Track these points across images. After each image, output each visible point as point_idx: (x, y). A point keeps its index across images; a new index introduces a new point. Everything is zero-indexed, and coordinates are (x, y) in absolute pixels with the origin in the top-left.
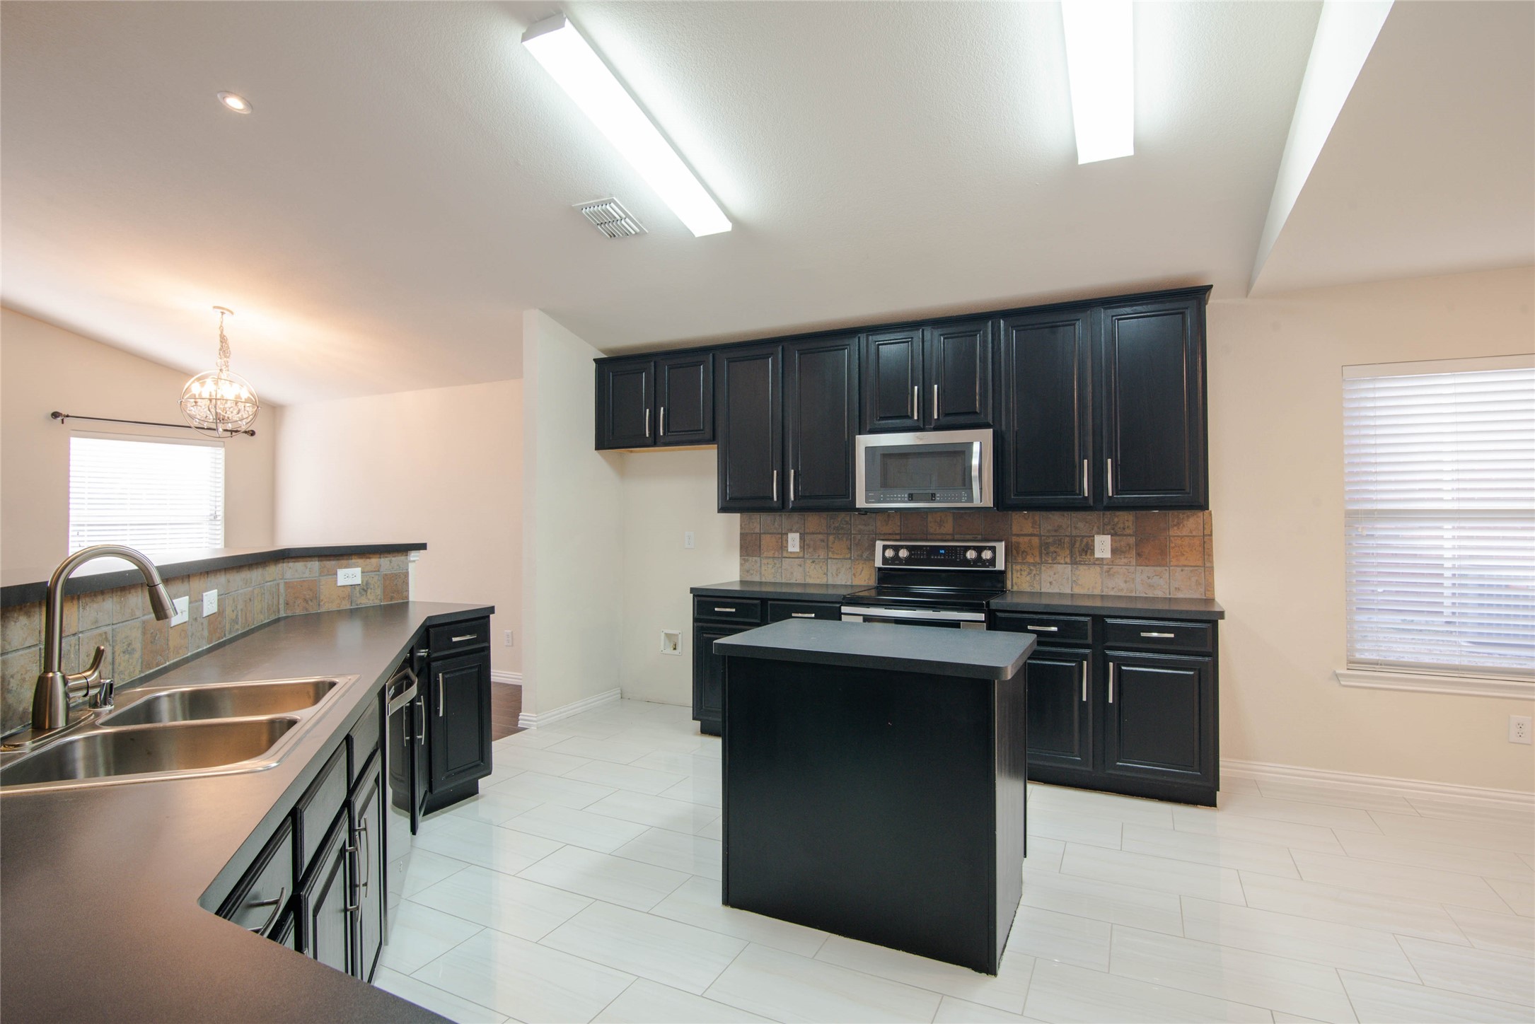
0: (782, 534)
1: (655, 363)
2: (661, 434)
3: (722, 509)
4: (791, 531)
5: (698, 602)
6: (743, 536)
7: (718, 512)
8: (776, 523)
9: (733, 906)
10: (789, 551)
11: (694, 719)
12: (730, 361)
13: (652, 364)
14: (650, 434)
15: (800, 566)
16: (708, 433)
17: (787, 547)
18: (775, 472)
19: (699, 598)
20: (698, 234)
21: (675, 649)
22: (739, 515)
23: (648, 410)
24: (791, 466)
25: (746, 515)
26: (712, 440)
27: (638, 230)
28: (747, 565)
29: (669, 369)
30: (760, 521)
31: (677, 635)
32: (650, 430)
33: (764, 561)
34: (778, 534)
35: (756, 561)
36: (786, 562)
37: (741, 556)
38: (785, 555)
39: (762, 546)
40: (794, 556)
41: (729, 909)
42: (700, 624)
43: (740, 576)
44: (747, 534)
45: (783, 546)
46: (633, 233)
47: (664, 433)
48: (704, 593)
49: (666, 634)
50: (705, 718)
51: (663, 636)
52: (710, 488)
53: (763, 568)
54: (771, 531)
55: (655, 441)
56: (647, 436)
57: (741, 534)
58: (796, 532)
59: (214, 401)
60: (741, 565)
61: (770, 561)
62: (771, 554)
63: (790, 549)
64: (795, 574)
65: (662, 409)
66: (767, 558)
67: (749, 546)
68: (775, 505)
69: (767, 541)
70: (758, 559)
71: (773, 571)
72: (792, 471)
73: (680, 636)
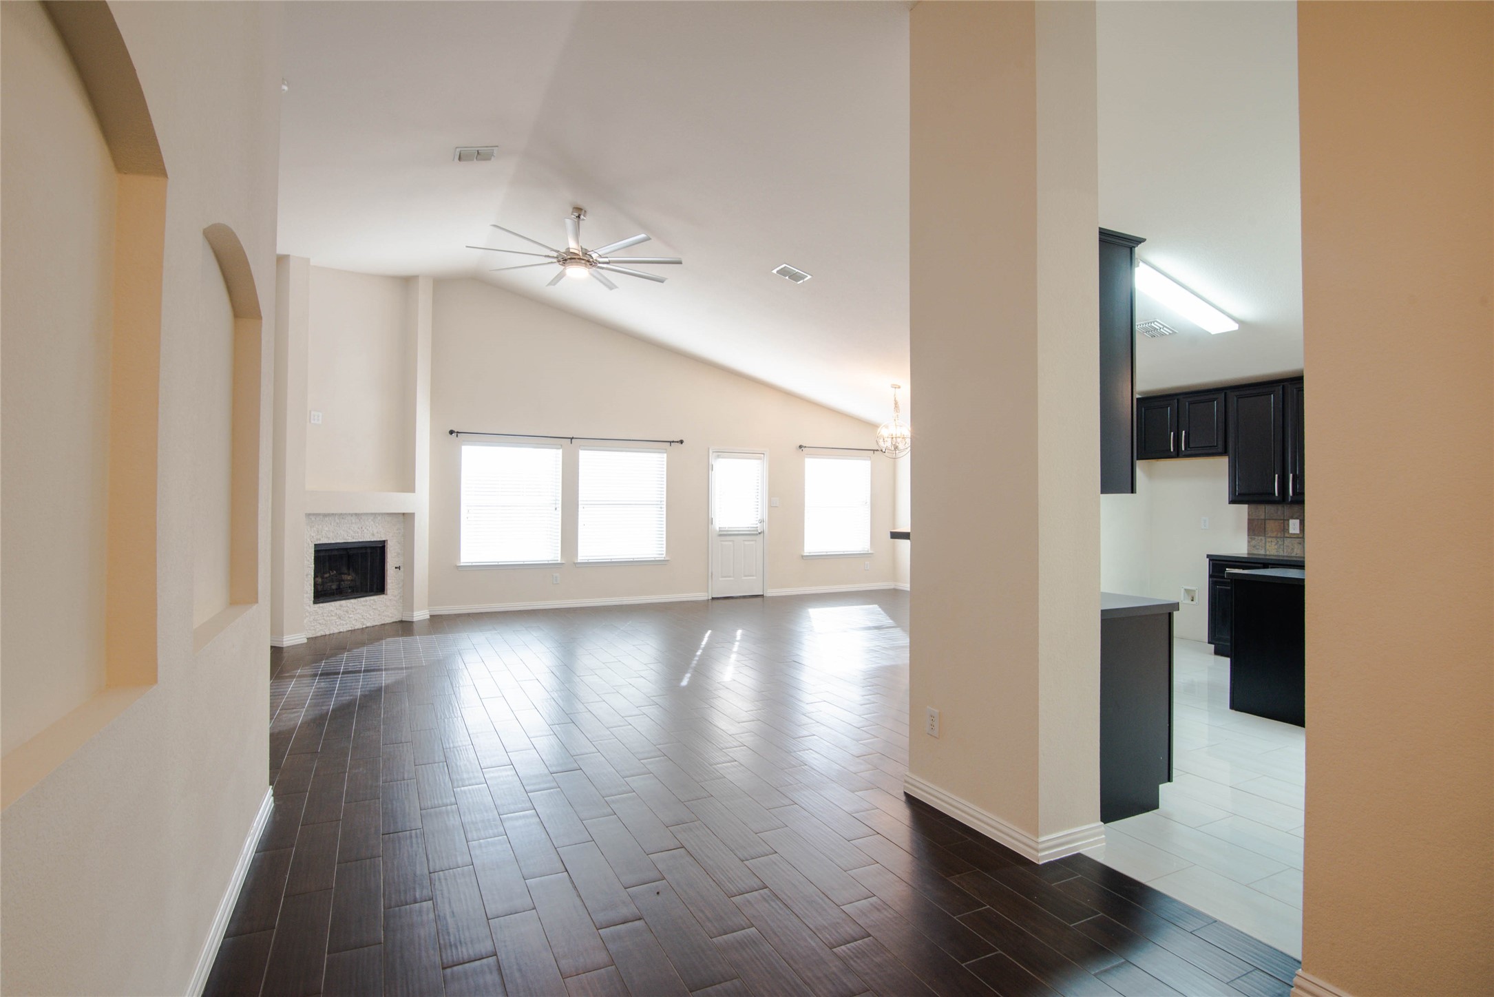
0: (1284, 520)
1: (1178, 400)
2: (1183, 449)
3: (1232, 502)
4: (1292, 518)
5: (1213, 564)
6: (1250, 521)
7: (1229, 503)
8: (1279, 513)
9: (1236, 710)
10: (1290, 532)
11: (1209, 643)
12: (1239, 397)
13: (1176, 401)
14: (1174, 450)
15: (1300, 544)
16: (1220, 448)
17: (1288, 530)
18: (1276, 475)
19: (1215, 562)
20: (1213, 333)
21: (1192, 600)
22: (1247, 505)
23: (1172, 433)
24: (1290, 471)
25: (1253, 506)
26: (1224, 452)
27: (1171, 332)
28: (1254, 543)
29: (1189, 405)
30: (1263, 511)
31: (1195, 591)
32: (1174, 446)
33: (1270, 540)
34: (1281, 520)
35: (1261, 539)
36: (1287, 542)
37: (1248, 535)
38: (1286, 535)
39: (1267, 530)
40: (1294, 536)
41: (1233, 711)
42: (1215, 579)
43: (1248, 550)
44: (1253, 520)
45: (1285, 529)
46: (1168, 334)
47: (1185, 448)
48: (1218, 559)
49: (1185, 590)
50: (1217, 642)
51: (1183, 590)
52: (1223, 486)
53: (1268, 544)
54: (1274, 518)
55: (1178, 454)
56: (1172, 450)
57: (1249, 519)
58: (1297, 518)
59: (894, 439)
60: (1249, 542)
61: (1274, 540)
62: (1274, 534)
63: (1291, 531)
64: (1295, 550)
65: (1184, 432)
66: (1270, 537)
67: (1255, 528)
68: (1277, 499)
69: (1270, 525)
70: (1263, 538)
71: (1276, 547)
72: (1291, 475)
73: (1197, 591)
